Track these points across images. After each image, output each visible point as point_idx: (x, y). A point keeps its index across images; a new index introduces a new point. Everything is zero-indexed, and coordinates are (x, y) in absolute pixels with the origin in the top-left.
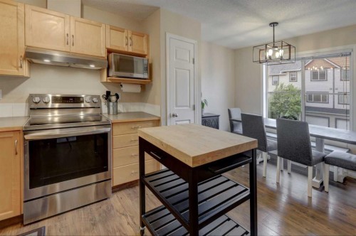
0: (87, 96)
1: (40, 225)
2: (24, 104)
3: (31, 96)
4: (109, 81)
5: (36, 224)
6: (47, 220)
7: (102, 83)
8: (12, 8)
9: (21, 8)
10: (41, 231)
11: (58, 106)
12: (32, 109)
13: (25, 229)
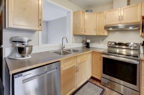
0: (134, 44)
1: (105, 88)
2: (107, 45)
3: (109, 42)
4: (143, 35)
5: (104, 87)
6: (107, 88)
8: (103, 14)
9: (105, 13)
10: (104, 90)
11: (117, 46)
12: (108, 47)
13: (101, 86)
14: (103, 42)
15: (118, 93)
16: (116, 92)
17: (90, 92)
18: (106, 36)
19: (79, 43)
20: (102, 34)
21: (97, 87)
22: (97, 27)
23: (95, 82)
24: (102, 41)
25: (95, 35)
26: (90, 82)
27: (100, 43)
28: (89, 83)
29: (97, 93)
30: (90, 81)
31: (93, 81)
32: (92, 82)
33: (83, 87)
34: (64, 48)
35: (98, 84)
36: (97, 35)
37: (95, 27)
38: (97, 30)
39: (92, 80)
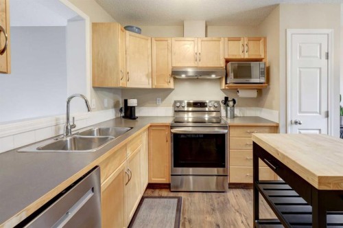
0: (210, 101)
1: (180, 195)
3: (175, 102)
4: (226, 88)
6: (183, 193)
7: (222, 90)
8: (165, 43)
9: (169, 41)
10: (179, 199)
11: (190, 109)
12: (175, 111)
13: (172, 194)
14: (164, 102)
15: (200, 193)
16: (197, 193)
17: (156, 218)
18: (170, 90)
19: (106, 108)
20: (166, 86)
21: (166, 200)
22: (155, 69)
23: (157, 193)
24: (162, 100)
25: (150, 87)
26: (147, 197)
27: (157, 106)
28: (146, 200)
29: (171, 211)
30: (146, 195)
31: (153, 192)
32: (152, 195)
33: (138, 215)
34: (72, 130)
35: (165, 193)
36: (154, 87)
37: (150, 70)
38: (155, 77)
39: (149, 192)
